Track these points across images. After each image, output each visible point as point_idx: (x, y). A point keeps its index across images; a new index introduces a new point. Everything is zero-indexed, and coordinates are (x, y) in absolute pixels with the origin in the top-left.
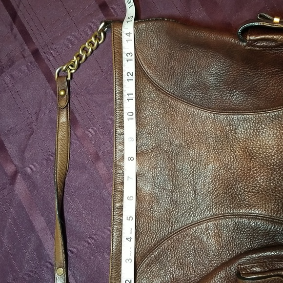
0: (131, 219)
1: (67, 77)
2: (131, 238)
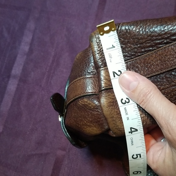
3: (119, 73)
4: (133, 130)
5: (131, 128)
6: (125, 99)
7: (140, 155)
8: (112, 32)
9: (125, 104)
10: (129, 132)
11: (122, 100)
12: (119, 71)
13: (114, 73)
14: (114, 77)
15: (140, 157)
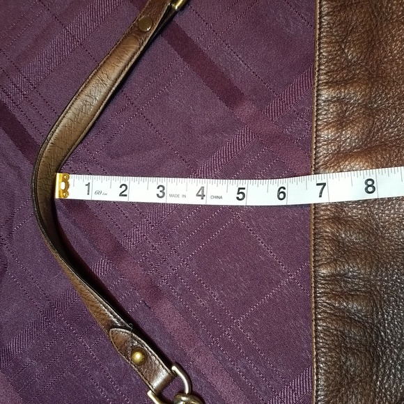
3: (124, 188)
4: (200, 193)
5: (198, 195)
6: (158, 191)
7: (240, 189)
8: (69, 181)
9: (164, 194)
10: (202, 199)
11: (158, 195)
12: (121, 187)
13: (121, 195)
14: (126, 195)
15: (244, 189)
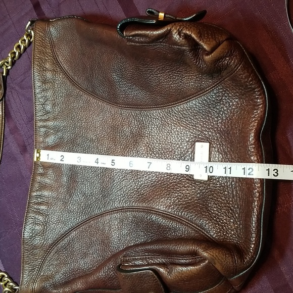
0: (113, 164)
1: (3, 73)
2: (98, 163)
3: (62, 157)
